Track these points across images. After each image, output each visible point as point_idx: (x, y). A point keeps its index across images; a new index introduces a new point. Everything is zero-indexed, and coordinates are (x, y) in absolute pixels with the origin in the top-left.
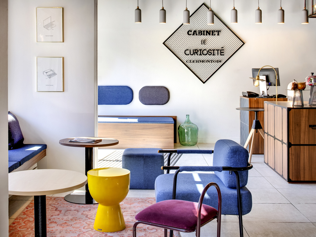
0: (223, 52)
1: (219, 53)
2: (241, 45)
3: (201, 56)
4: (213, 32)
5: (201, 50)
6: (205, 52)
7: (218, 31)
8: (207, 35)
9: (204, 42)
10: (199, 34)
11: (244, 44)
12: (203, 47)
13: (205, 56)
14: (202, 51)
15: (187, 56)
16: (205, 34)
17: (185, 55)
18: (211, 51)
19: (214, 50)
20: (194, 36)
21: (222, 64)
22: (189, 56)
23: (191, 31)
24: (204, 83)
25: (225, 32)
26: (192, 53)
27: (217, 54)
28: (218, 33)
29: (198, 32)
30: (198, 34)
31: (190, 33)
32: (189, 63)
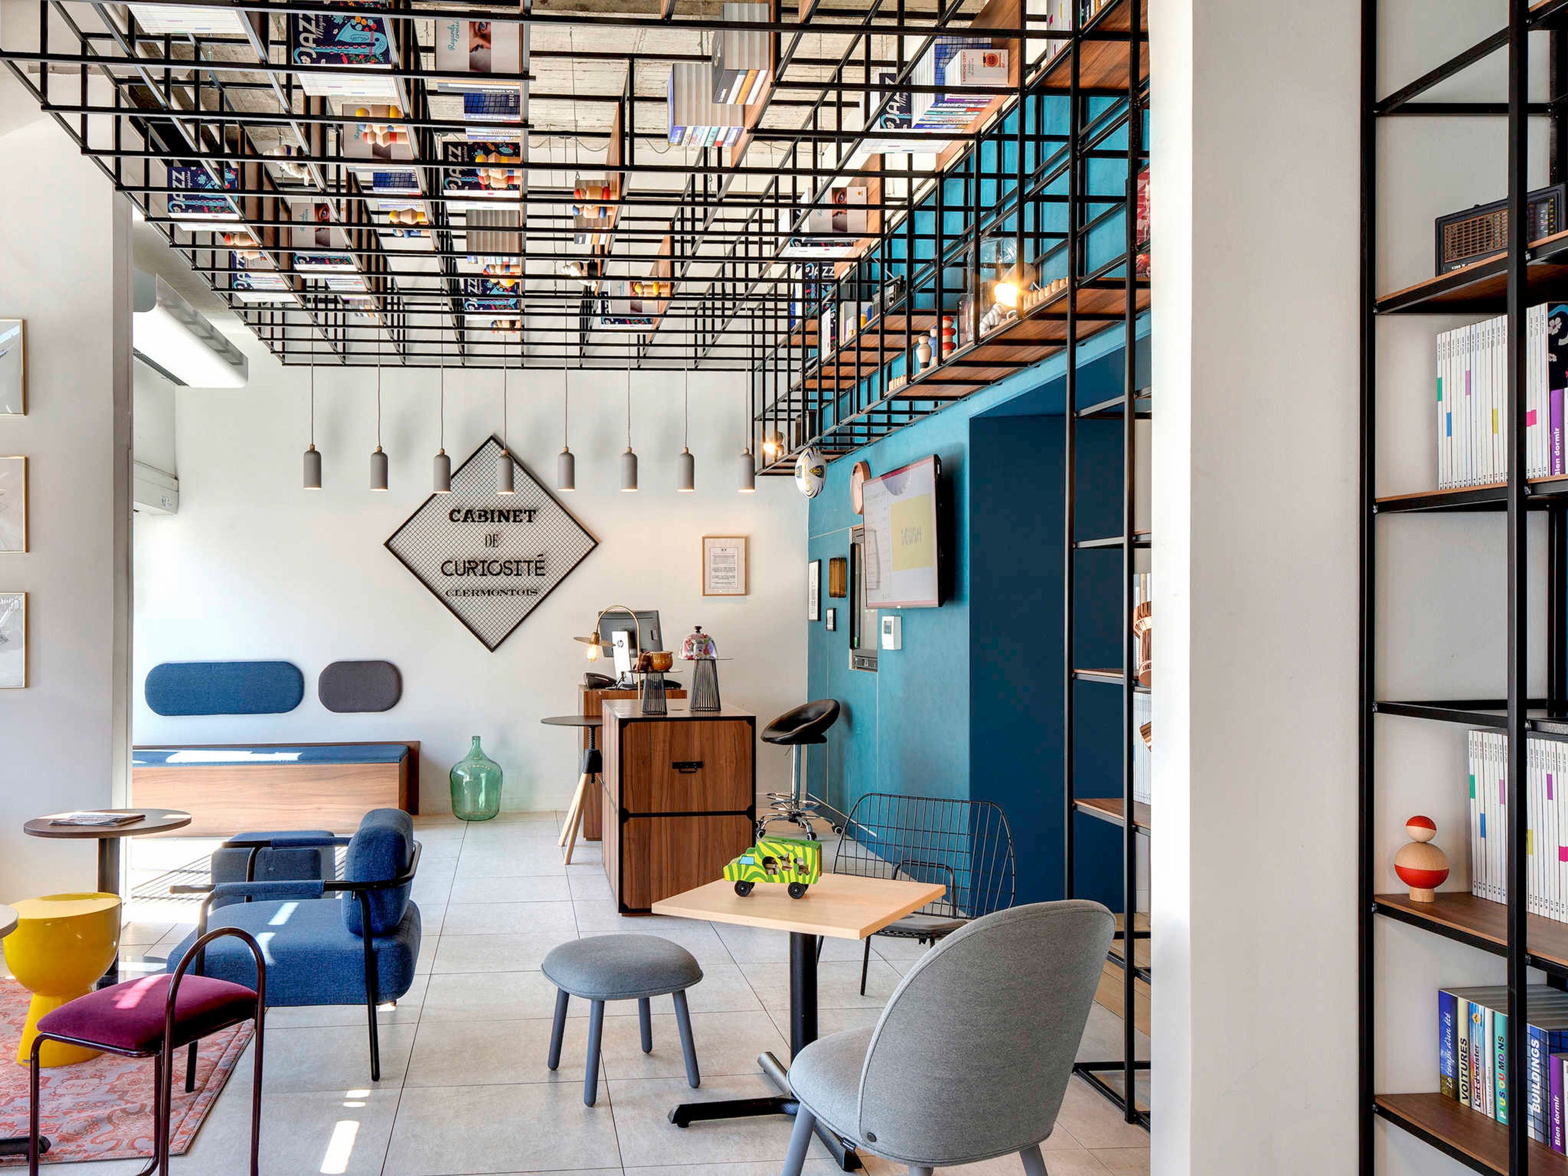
0: (543, 568)
1: (533, 569)
2: (590, 547)
3: (484, 577)
4: (517, 513)
5: (484, 562)
6: (496, 568)
7: (530, 511)
8: (500, 521)
9: (492, 540)
10: (480, 518)
11: (597, 544)
12: (489, 553)
13: (495, 577)
14: (486, 565)
15: (449, 578)
16: (496, 519)
17: (442, 575)
18: (511, 563)
19: (518, 562)
20: (466, 523)
21: (540, 598)
22: (454, 577)
23: (459, 511)
24: (492, 650)
25: (548, 512)
26: (461, 571)
27: (526, 572)
28: (530, 516)
29: (477, 513)
30: (476, 519)
31: (456, 516)
32: (454, 598)
